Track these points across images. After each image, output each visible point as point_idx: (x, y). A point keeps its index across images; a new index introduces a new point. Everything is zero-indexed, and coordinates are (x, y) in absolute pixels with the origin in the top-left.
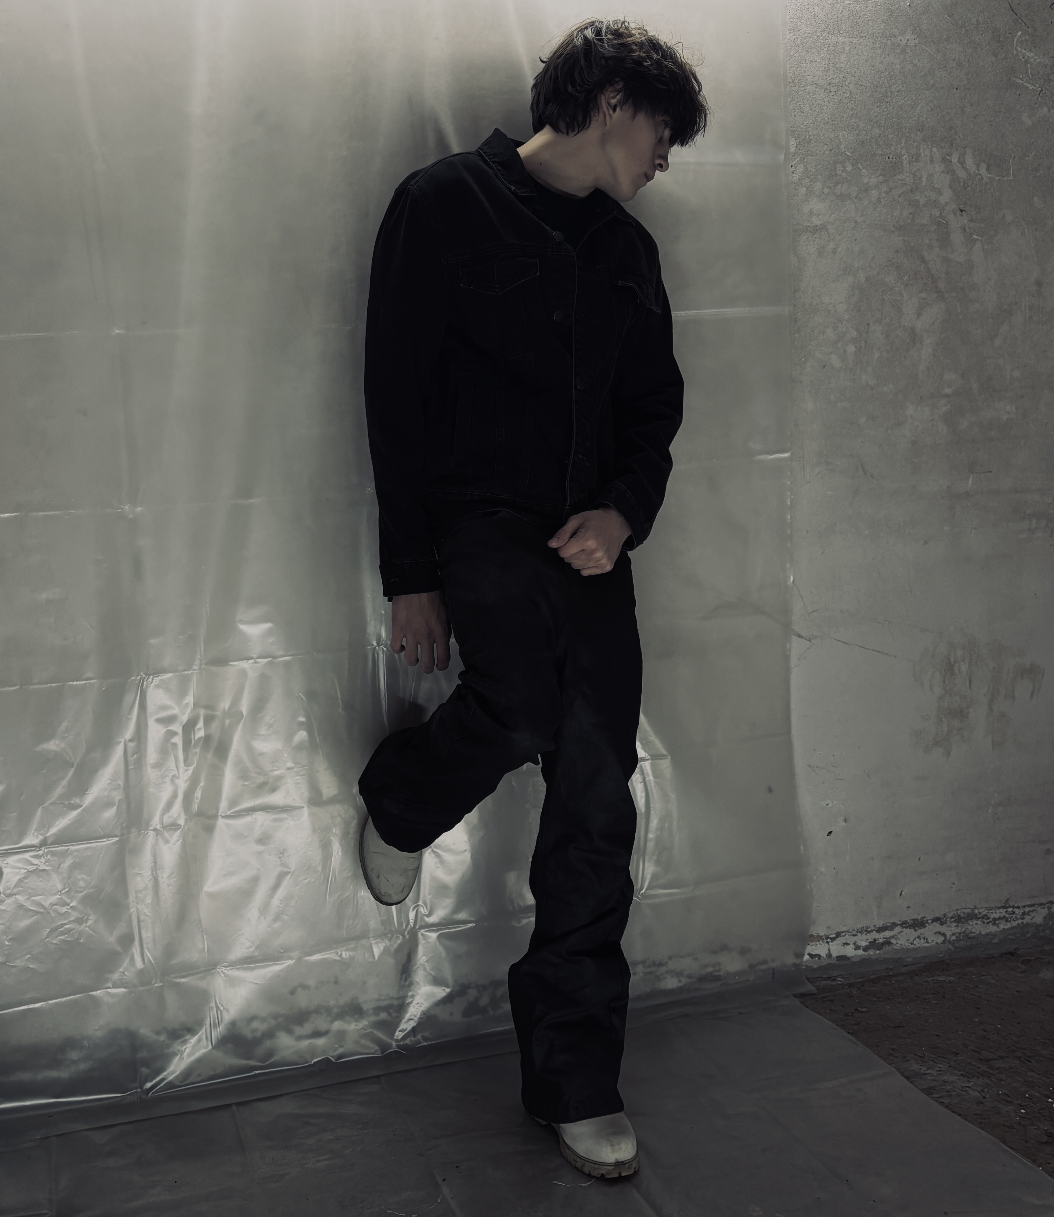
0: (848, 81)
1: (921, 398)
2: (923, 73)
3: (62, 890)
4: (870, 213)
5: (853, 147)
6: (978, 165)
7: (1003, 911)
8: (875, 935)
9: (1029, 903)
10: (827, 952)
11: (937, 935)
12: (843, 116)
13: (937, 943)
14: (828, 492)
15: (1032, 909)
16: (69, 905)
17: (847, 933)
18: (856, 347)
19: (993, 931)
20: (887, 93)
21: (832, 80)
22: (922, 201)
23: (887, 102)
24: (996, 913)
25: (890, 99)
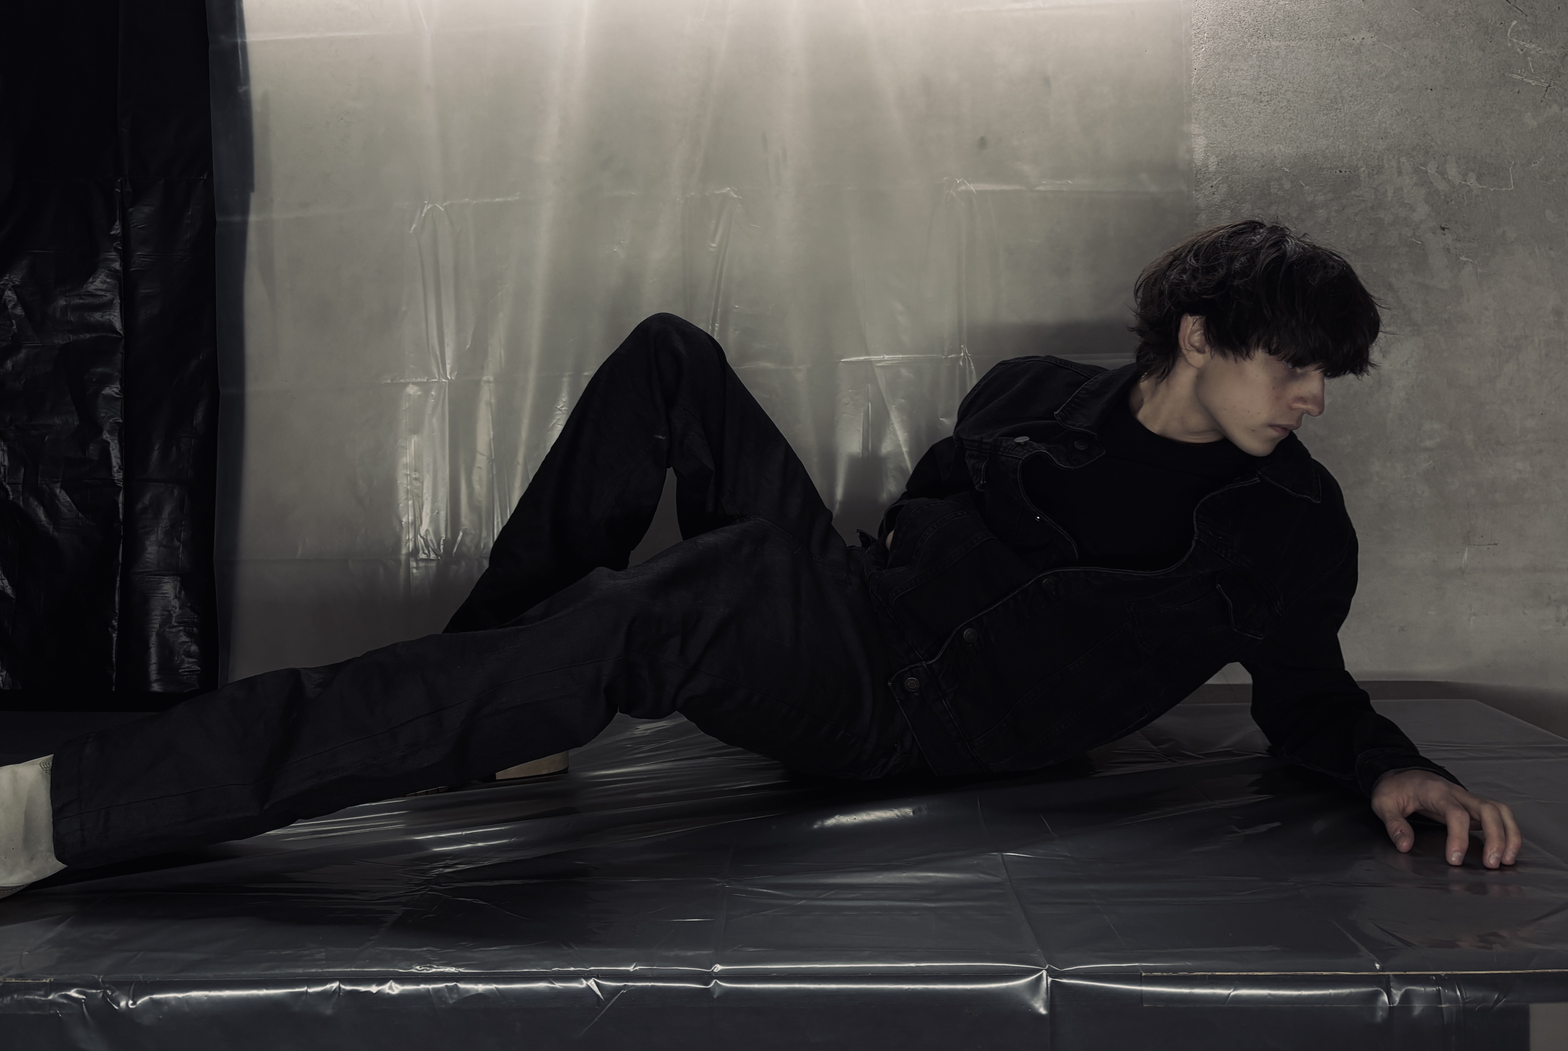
1: (1390, 452)
2: (1384, 75)
5: (1292, 161)
6: (1465, 176)
12: (1279, 128)
21: (1264, 89)
22: (1388, 219)
23: (1337, 109)
25: (1341, 105)
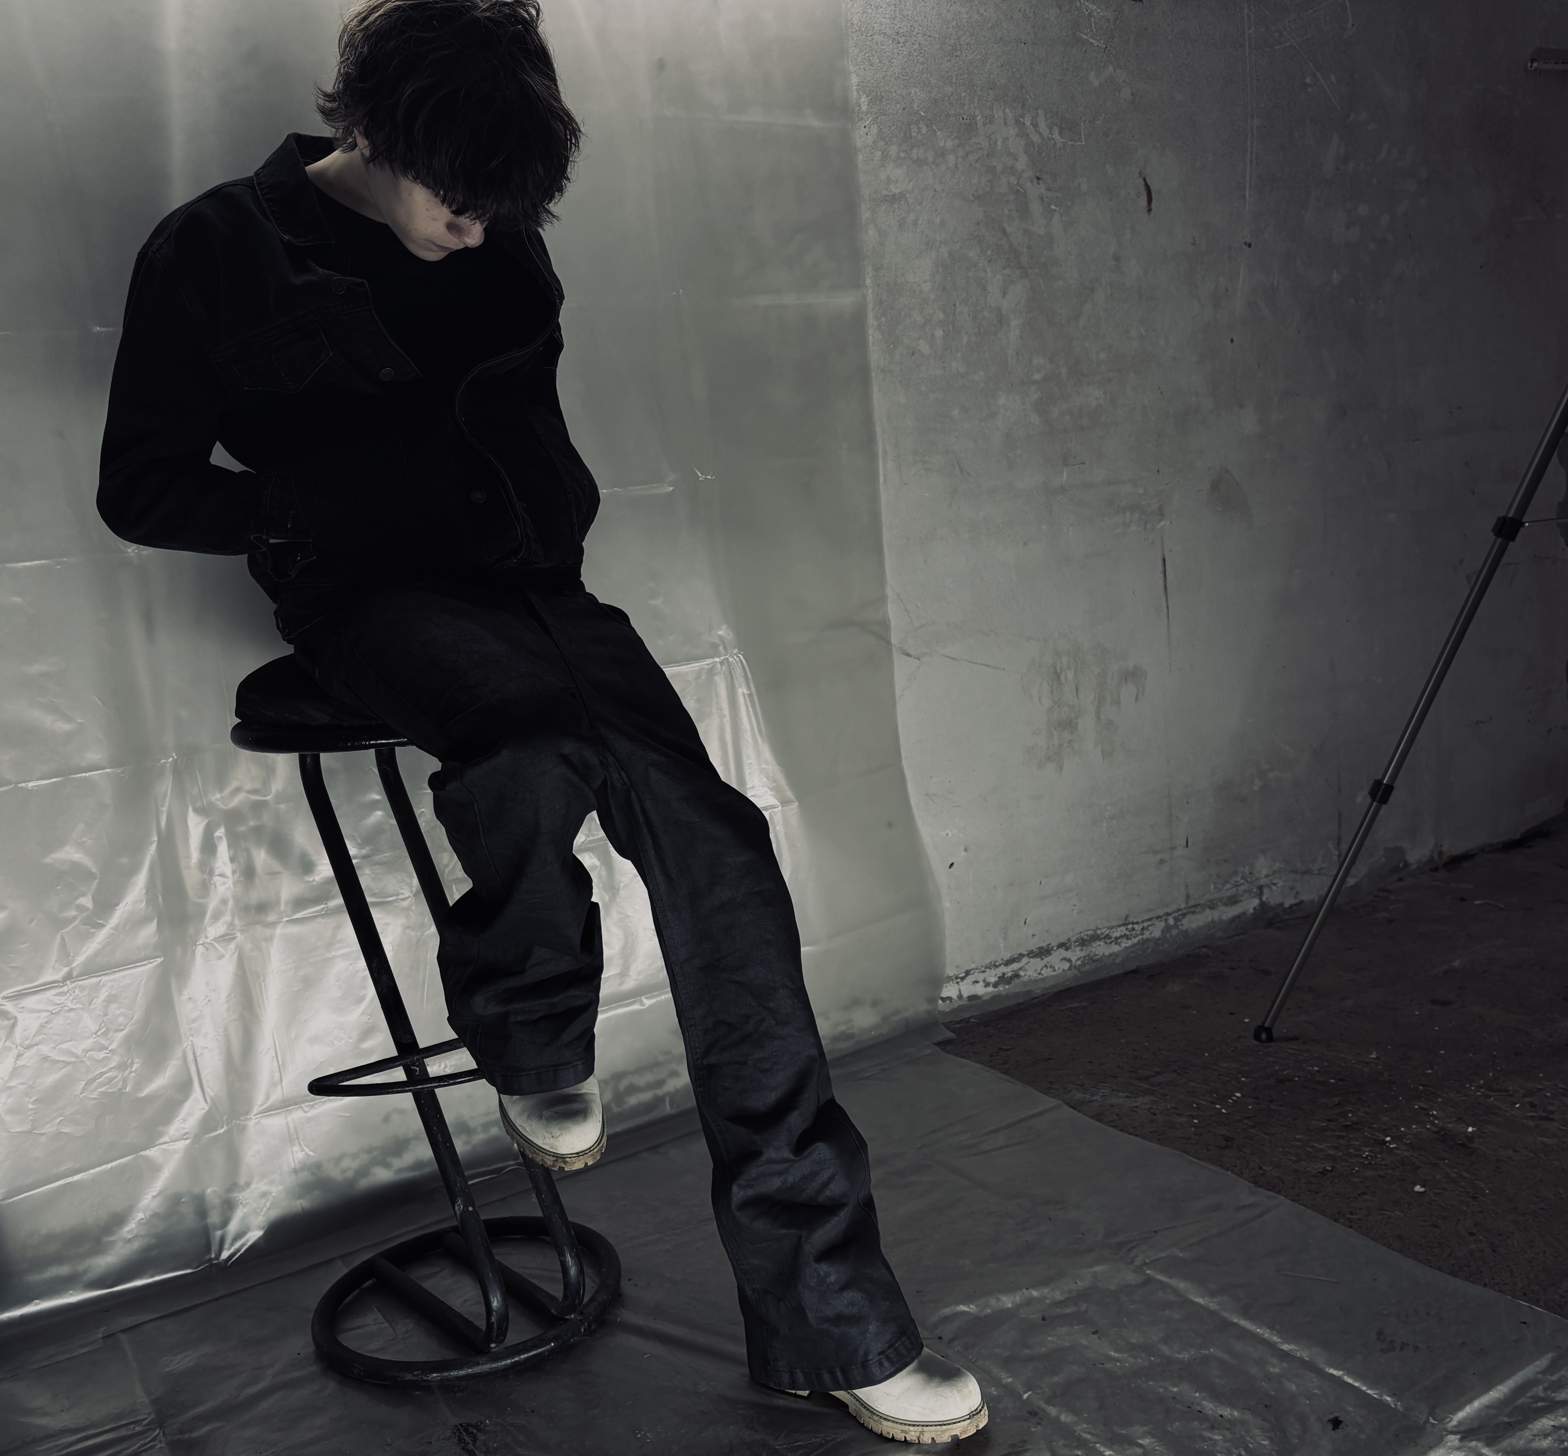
0: (916, 31)
1: (1012, 386)
2: (990, 25)
3: (98, 1031)
4: (948, 180)
5: (926, 106)
6: (1051, 129)
7: (1123, 928)
8: (1003, 969)
9: (1146, 917)
10: (958, 993)
11: (1063, 962)
12: (914, 71)
13: (1063, 970)
14: (926, 494)
15: (1150, 923)
16: (107, 1049)
17: (976, 971)
18: (944, 330)
19: (1115, 951)
20: (956, 46)
21: (900, 29)
22: (999, 168)
23: (957, 56)
24: (1117, 931)
25: (959, 52)
